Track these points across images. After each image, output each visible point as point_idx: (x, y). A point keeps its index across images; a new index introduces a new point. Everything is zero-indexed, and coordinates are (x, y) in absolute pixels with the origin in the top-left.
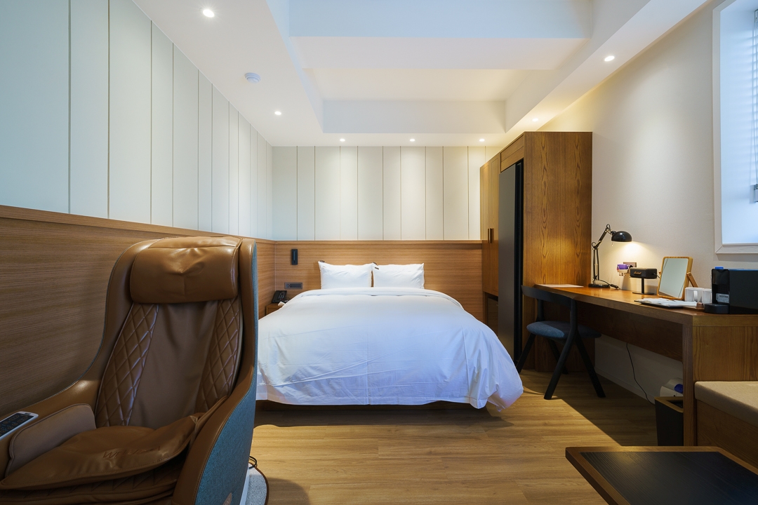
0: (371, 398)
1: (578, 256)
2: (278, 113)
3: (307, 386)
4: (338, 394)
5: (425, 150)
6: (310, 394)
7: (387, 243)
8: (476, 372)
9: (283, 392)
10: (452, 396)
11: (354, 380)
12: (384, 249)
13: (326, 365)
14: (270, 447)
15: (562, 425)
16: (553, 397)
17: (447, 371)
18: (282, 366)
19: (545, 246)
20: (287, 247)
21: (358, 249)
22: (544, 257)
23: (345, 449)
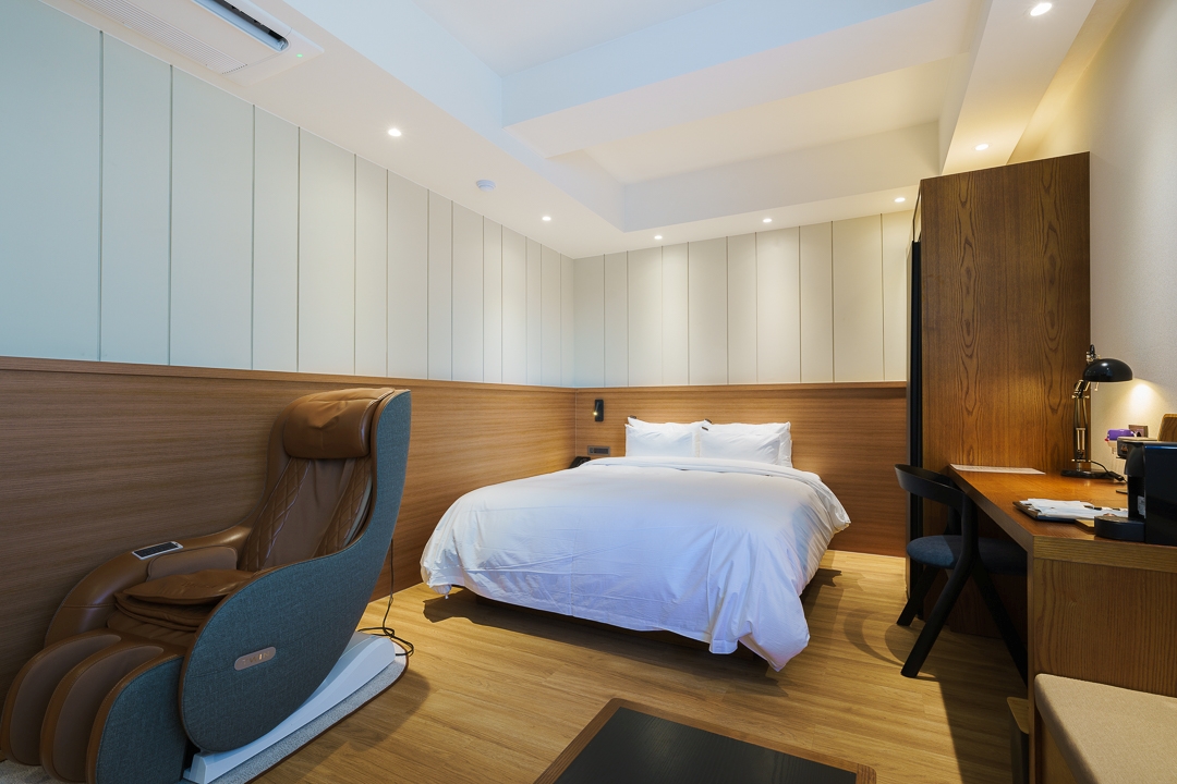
0: (574, 607)
1: (1054, 411)
2: (547, 219)
3: (503, 577)
4: (535, 595)
5: (800, 232)
6: (505, 588)
7: (732, 389)
8: (721, 595)
9: (475, 580)
10: (684, 627)
11: (553, 579)
12: (728, 398)
13: (524, 554)
14: (452, 644)
15: (883, 719)
16: (920, 674)
17: (676, 587)
18: (478, 548)
19: (971, 392)
20: (590, 396)
21: (687, 398)
22: (970, 413)
23: (515, 664)
